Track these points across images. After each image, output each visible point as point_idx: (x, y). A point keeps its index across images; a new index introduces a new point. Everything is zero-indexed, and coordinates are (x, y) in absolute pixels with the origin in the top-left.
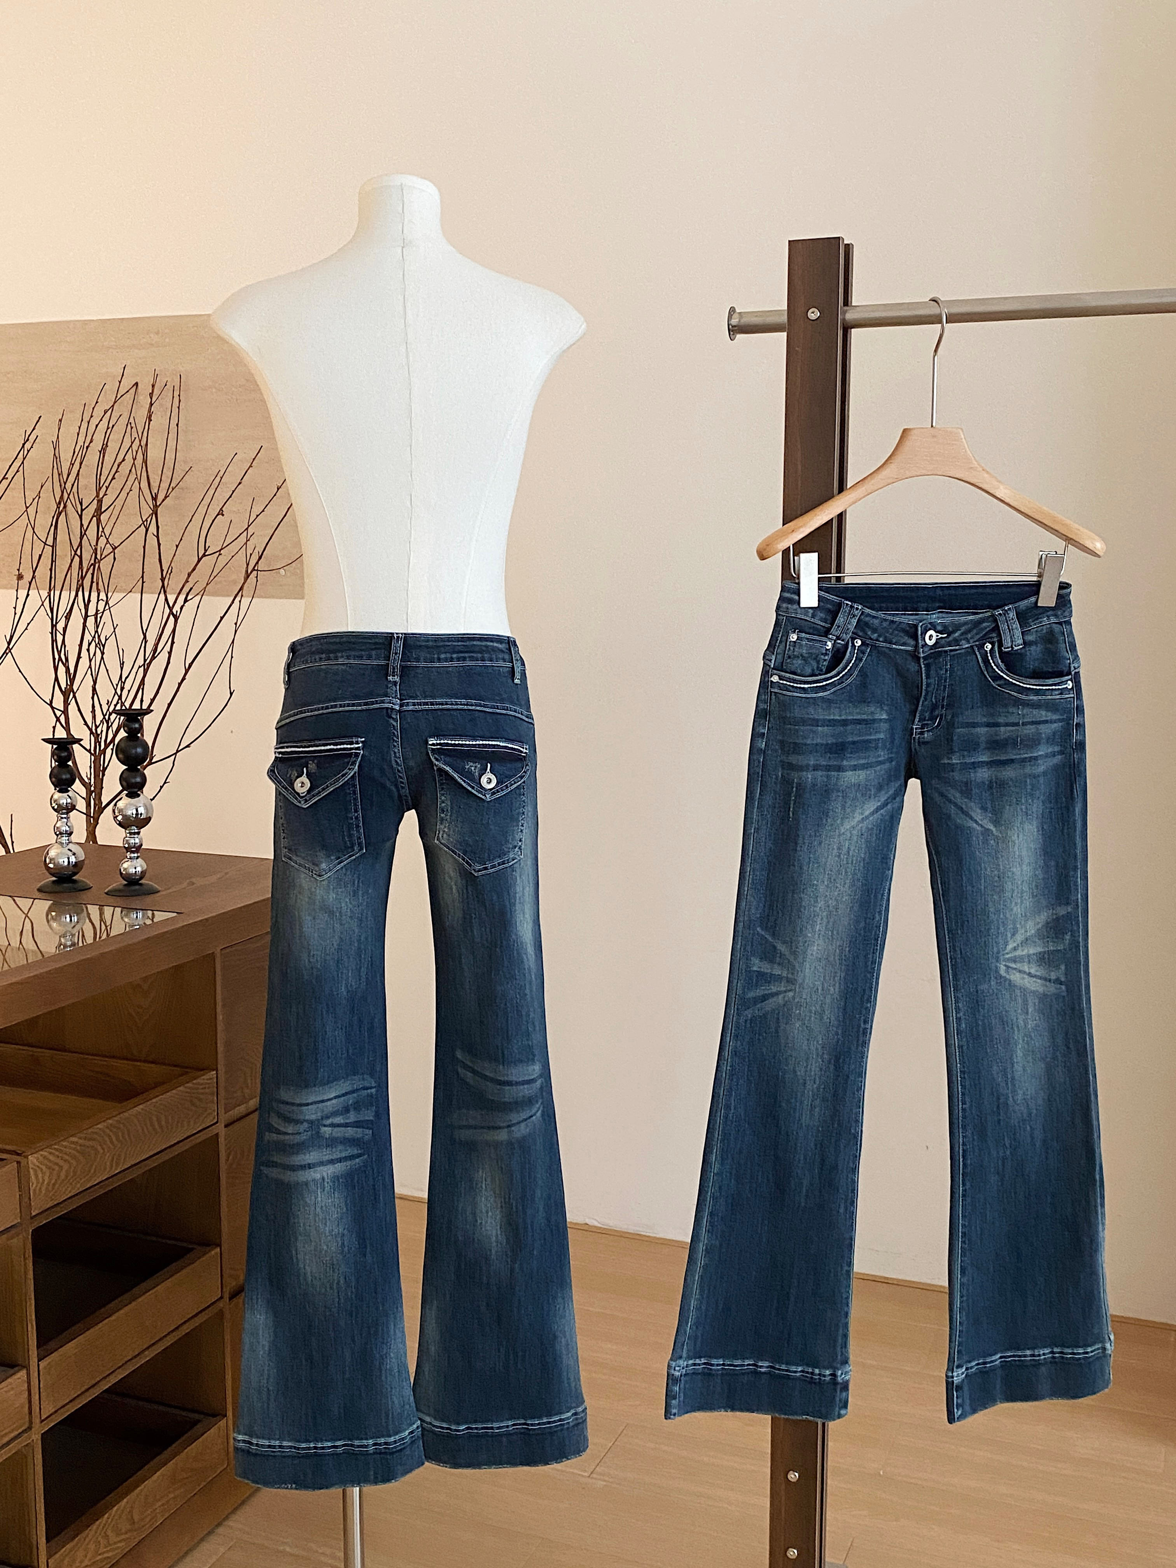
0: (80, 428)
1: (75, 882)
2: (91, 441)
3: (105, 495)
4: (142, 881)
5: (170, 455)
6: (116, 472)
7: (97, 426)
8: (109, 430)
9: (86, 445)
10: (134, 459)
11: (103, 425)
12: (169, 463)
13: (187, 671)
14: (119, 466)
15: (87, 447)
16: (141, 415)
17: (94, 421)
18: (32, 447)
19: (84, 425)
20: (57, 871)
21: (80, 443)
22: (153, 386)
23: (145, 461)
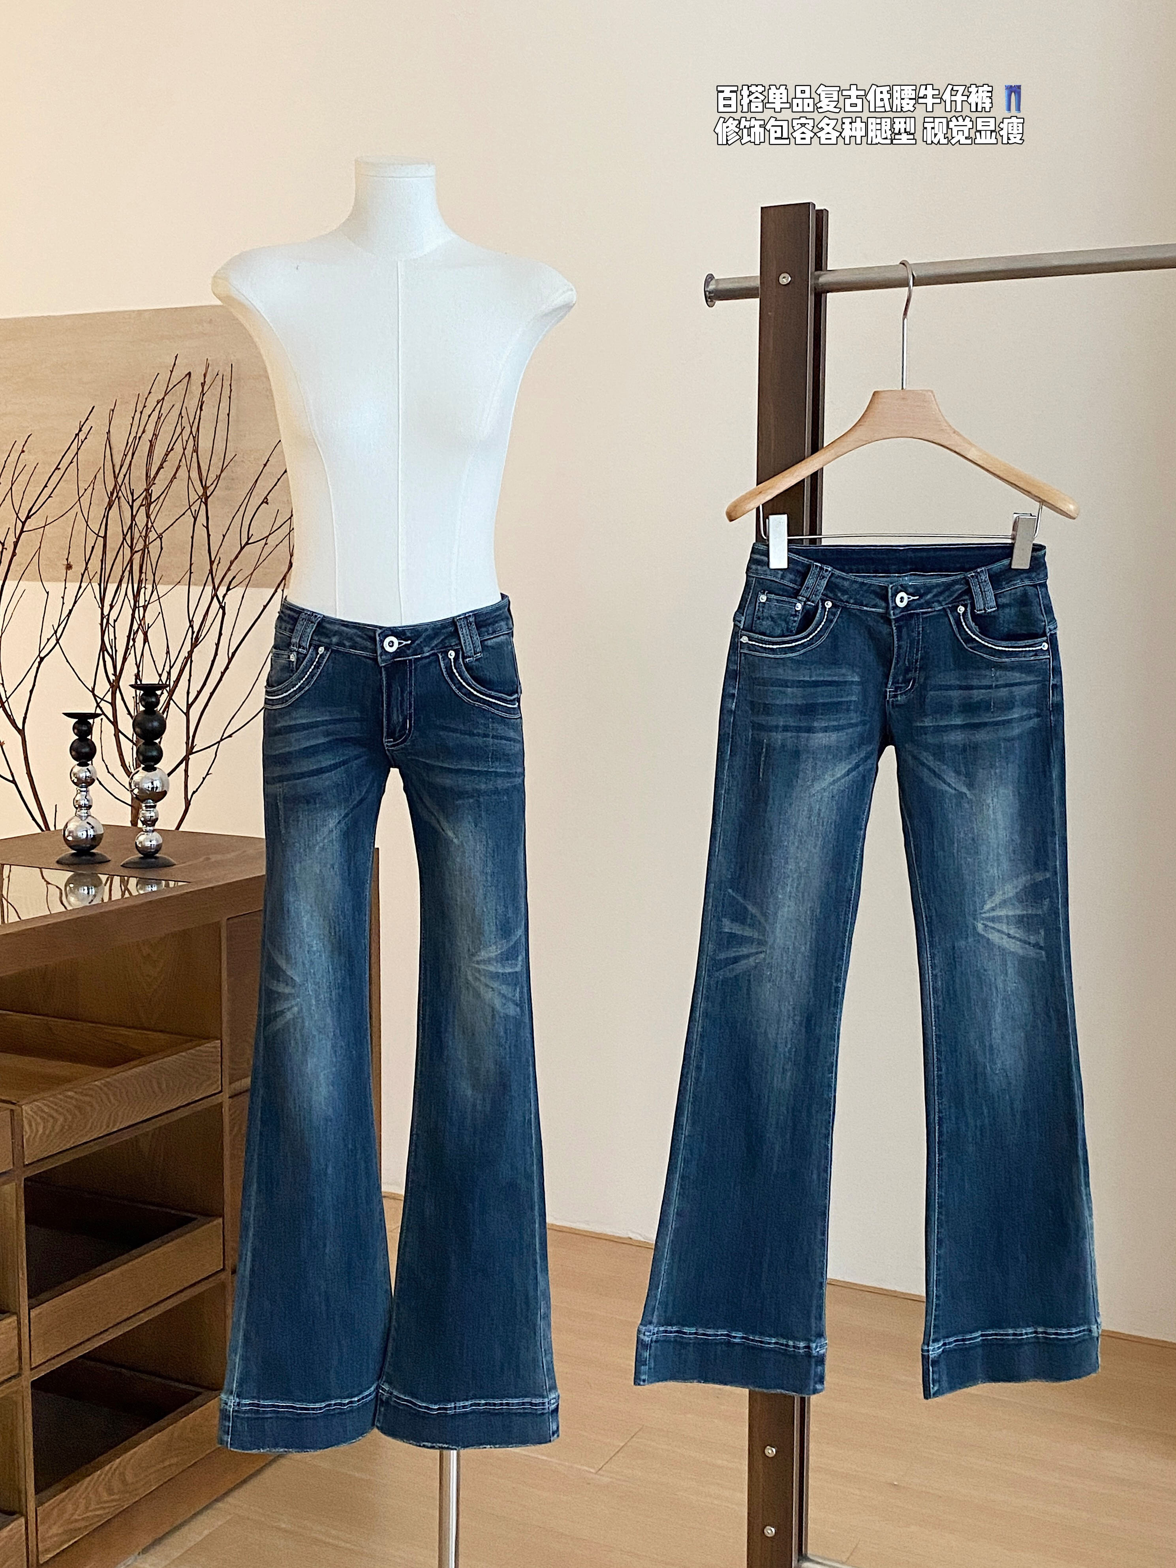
0: (133, 418)
1: (91, 854)
2: (144, 432)
4: (157, 855)
7: (149, 416)
9: (139, 435)
10: (185, 449)
11: (155, 417)
15: (140, 438)
16: (192, 403)
17: (147, 411)
18: (86, 438)
19: (138, 415)
20: (76, 844)
21: (133, 434)
22: (205, 376)
23: (196, 451)
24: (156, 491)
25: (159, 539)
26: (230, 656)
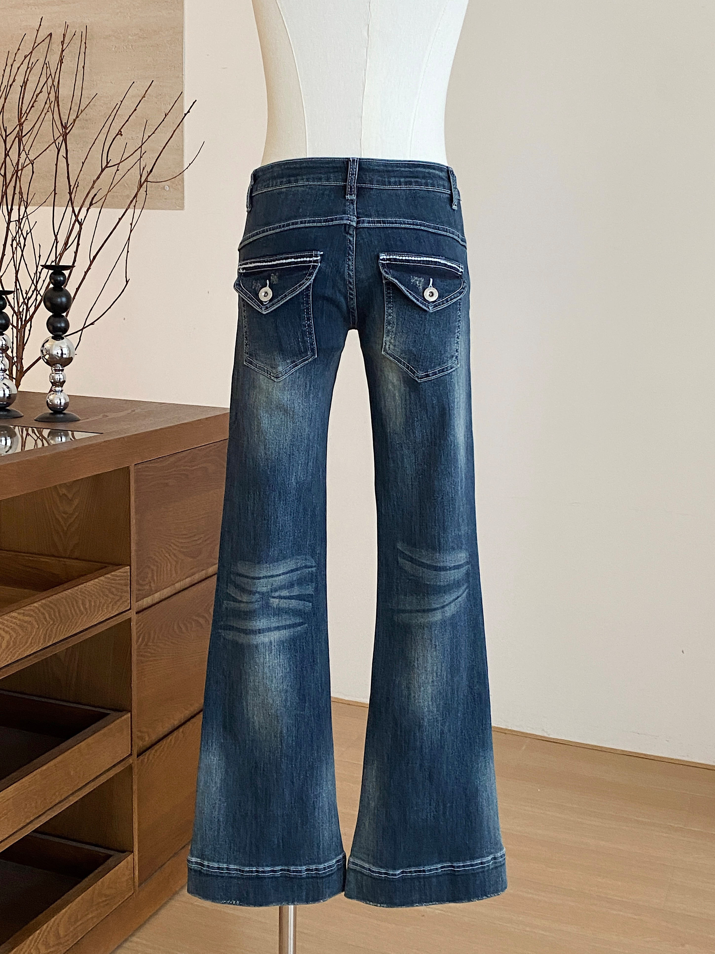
0: (4, 71)
1: (9, 411)
2: (14, 81)
3: (26, 119)
4: (65, 411)
7: (18, 68)
8: (29, 70)
9: (10, 83)
10: (49, 94)
11: (24, 67)
13: (91, 263)
14: (37, 97)
15: (11, 86)
16: (54, 60)
17: (16, 65)
19: (8, 67)
23: (57, 96)
24: (26, 127)
25: (31, 165)
26: (91, 259)
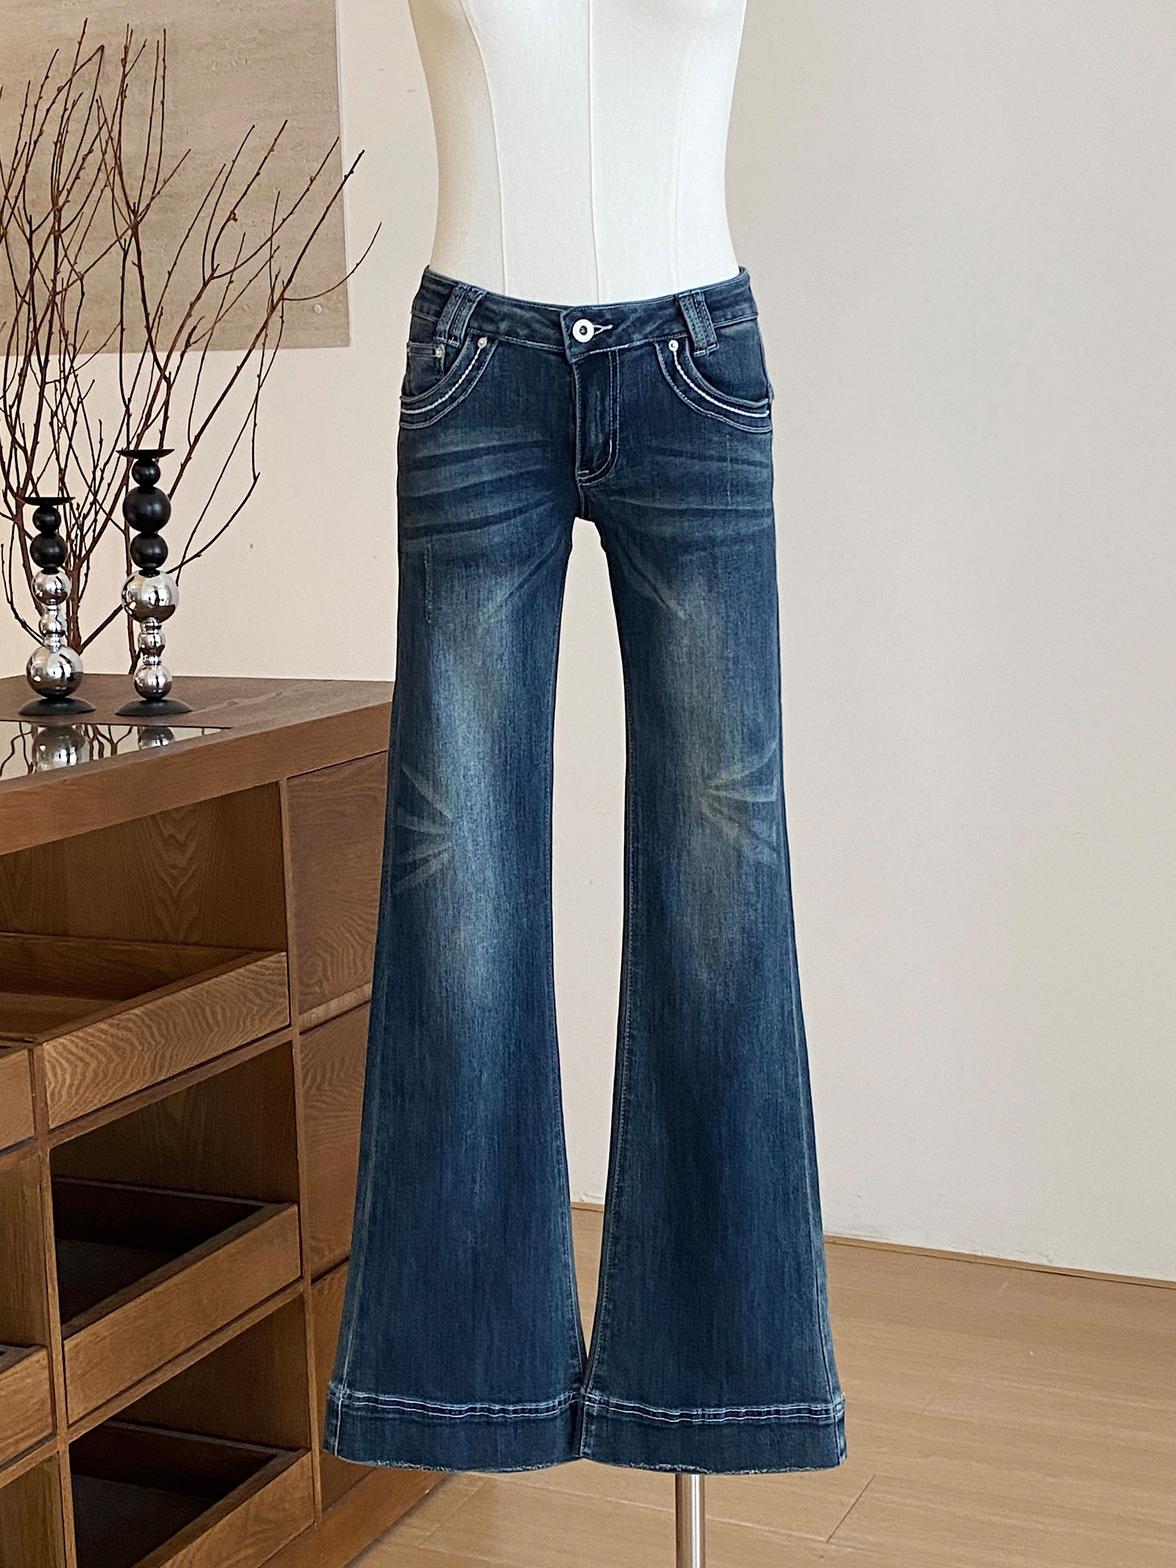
0: (23, 117)
1: (70, 701)
2: (41, 134)
4: (165, 698)
5: (155, 149)
6: (81, 168)
7: (48, 111)
8: (67, 113)
9: (34, 138)
10: (104, 153)
11: (58, 108)
12: (153, 162)
14: (84, 159)
15: (35, 143)
16: (109, 93)
17: (43, 106)
19: (30, 111)
20: (47, 686)
21: (25, 138)
22: (126, 49)
23: (117, 158)
24: (67, 216)
25: (79, 281)
26: (192, 441)
